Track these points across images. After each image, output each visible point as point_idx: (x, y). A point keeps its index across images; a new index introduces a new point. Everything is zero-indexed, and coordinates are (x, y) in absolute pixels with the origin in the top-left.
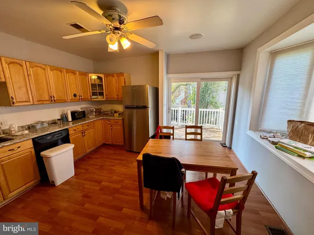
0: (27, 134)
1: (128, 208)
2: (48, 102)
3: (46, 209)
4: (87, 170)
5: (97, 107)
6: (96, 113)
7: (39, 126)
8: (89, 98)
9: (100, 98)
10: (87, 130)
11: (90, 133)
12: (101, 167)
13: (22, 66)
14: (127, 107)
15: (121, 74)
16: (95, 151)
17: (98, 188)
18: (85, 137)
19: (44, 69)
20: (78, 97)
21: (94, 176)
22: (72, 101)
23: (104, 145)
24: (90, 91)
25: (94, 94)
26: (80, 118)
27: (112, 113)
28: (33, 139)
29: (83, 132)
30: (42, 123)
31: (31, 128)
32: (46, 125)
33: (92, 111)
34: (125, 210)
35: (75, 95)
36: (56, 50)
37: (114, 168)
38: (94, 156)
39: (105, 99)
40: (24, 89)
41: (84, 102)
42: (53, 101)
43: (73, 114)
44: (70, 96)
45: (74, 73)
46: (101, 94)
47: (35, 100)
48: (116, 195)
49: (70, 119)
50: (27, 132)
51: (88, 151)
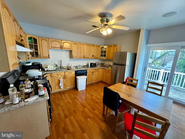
0: (74, 69)
1: (97, 111)
2: (82, 58)
3: (73, 96)
4: (90, 89)
5: (102, 62)
6: (101, 65)
7: (78, 67)
8: (99, 58)
9: (104, 58)
10: (95, 72)
11: (96, 74)
12: (96, 91)
13: (77, 44)
14: (114, 64)
15: (116, 45)
16: (96, 83)
17: (90, 98)
18: (93, 75)
19: (83, 45)
20: (94, 57)
21: (91, 93)
22: (91, 58)
23: (102, 82)
24: (100, 54)
25: (102, 56)
26: (94, 66)
27: (108, 66)
28: (75, 71)
29: (93, 73)
30: (80, 66)
31: (76, 67)
32: (81, 67)
33: (99, 64)
34: (96, 111)
35: (93, 56)
36: (90, 37)
37: (101, 93)
38: (95, 85)
39: (106, 59)
40: (76, 53)
41: (97, 59)
42: (84, 57)
43: (91, 64)
44: (91, 56)
45: (94, 46)
46: (105, 56)
47: (79, 57)
48: (96, 104)
49: (89, 66)
50: (74, 68)
51: (94, 82)
